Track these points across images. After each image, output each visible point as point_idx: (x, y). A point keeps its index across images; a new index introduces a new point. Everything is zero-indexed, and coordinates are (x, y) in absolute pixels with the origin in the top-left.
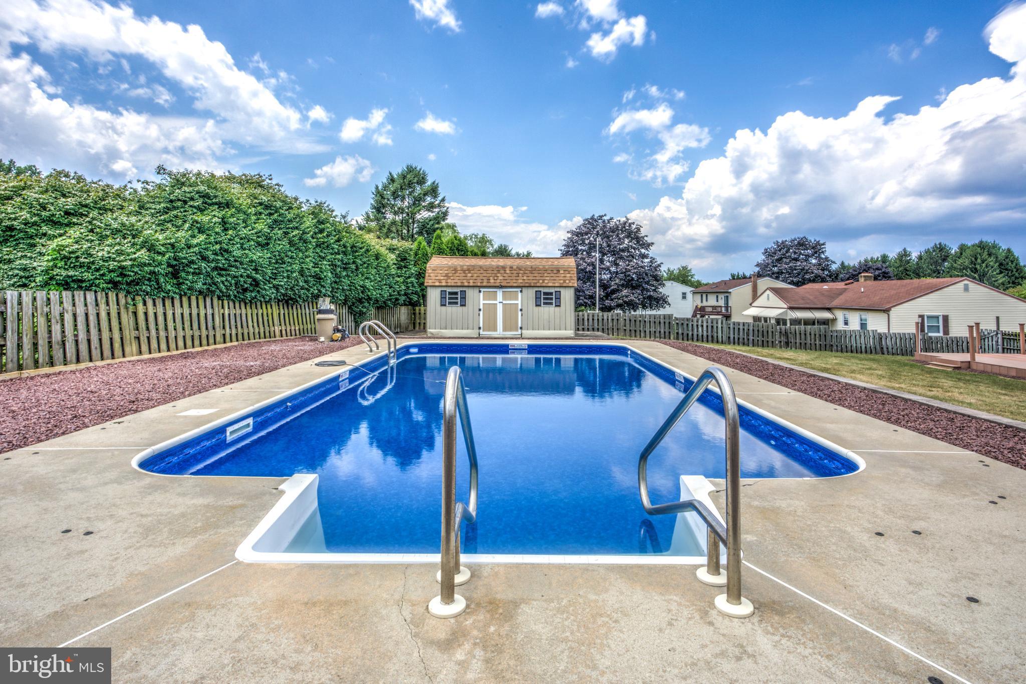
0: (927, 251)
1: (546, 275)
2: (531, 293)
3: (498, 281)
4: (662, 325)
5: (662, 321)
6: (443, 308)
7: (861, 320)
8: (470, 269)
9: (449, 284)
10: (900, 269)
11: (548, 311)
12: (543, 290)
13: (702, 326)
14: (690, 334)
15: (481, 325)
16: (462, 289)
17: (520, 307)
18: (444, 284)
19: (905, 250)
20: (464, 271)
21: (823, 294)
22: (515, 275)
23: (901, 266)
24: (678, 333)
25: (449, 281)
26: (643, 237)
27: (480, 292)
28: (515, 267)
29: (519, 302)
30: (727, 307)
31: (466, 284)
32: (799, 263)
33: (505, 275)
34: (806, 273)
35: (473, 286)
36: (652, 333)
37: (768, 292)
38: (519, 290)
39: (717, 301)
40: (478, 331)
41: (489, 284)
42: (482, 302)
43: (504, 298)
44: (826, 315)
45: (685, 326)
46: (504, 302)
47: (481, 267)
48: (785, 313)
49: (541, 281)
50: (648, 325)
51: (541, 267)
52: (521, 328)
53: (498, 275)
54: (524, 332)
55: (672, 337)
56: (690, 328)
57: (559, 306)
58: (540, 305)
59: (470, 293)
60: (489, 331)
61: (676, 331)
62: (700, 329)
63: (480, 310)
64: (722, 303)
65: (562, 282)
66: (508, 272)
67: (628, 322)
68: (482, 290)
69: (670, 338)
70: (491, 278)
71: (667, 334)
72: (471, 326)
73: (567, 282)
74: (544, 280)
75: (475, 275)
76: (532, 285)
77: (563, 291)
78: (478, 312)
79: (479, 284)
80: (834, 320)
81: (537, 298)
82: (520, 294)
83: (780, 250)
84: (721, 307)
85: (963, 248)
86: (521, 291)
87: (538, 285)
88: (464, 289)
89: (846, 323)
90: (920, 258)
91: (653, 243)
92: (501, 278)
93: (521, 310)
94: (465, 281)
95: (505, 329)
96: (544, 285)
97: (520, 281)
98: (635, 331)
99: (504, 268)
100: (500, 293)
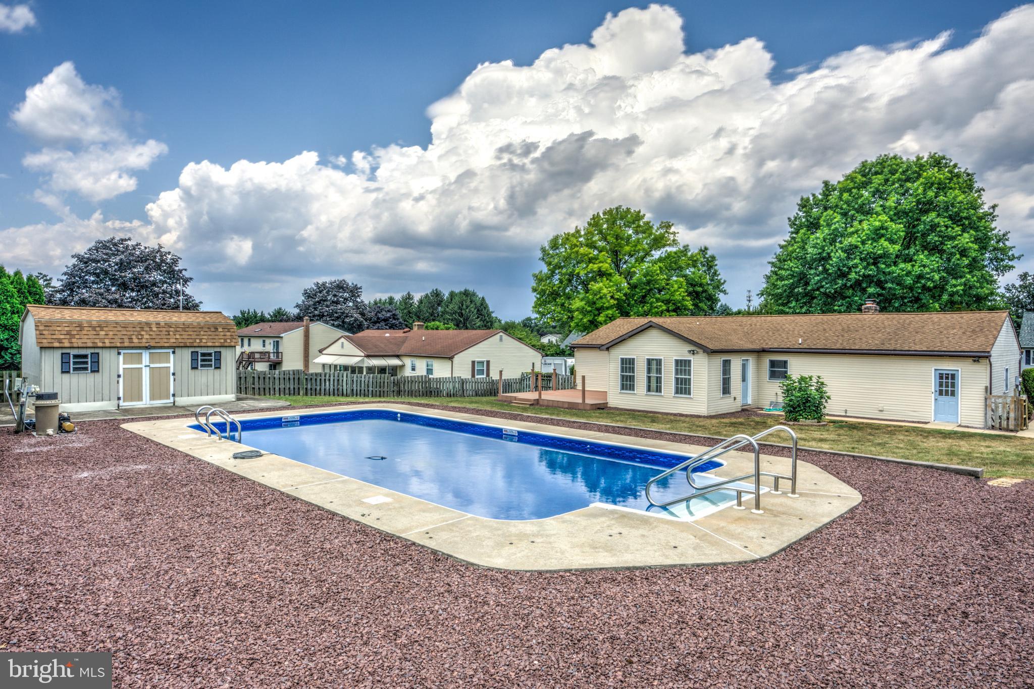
0: (427, 296)
1: (202, 333)
2: (187, 354)
3: (144, 341)
4: (292, 381)
5: (292, 377)
6: (66, 376)
7: (427, 366)
8: (101, 326)
9: (75, 345)
10: (405, 311)
11: (205, 376)
12: (200, 351)
13: (329, 380)
14: (318, 388)
15: (121, 395)
16: (93, 351)
17: (172, 371)
18: (67, 344)
19: (409, 294)
20: (94, 328)
21: (391, 342)
22: (164, 333)
23: (405, 308)
24: (306, 389)
25: (74, 340)
26: (181, 271)
27: (119, 354)
28: (162, 324)
29: (171, 365)
30: (277, 353)
31: (100, 345)
32: (339, 307)
33: (151, 333)
34: (347, 316)
35: (110, 347)
36: (282, 390)
37: (343, 340)
38: (171, 351)
39: (264, 346)
40: (116, 402)
41: (132, 345)
42: (122, 366)
43: (152, 360)
44: (395, 362)
45: (314, 381)
46: (152, 366)
47: (117, 323)
48: (362, 361)
49: (198, 341)
50: (277, 382)
51: (195, 324)
52: (174, 395)
53: (143, 333)
54: (177, 399)
55: (301, 393)
56: (318, 383)
57: (219, 368)
58: (197, 368)
59: (106, 357)
60: (132, 401)
61: (305, 387)
62: (327, 383)
63: (119, 376)
64: (270, 348)
65: (222, 341)
66: (155, 329)
67: (256, 379)
68: (122, 351)
69: (299, 394)
70: (134, 337)
71: (296, 390)
72: (106, 396)
73: (229, 341)
74: (201, 339)
75: (111, 333)
76: (188, 344)
77: (223, 351)
78: (116, 379)
79: (119, 345)
80: (403, 366)
81: (194, 360)
82: (172, 356)
83: (320, 292)
84: (269, 353)
85: (452, 294)
86: (174, 352)
87: (195, 344)
88: (96, 351)
89: (413, 369)
90: (421, 302)
91: (191, 279)
92: (148, 337)
93: (174, 374)
94: (97, 341)
95: (152, 398)
96: (202, 344)
97: (173, 340)
98: (264, 389)
99: (148, 324)
100: (146, 356)
